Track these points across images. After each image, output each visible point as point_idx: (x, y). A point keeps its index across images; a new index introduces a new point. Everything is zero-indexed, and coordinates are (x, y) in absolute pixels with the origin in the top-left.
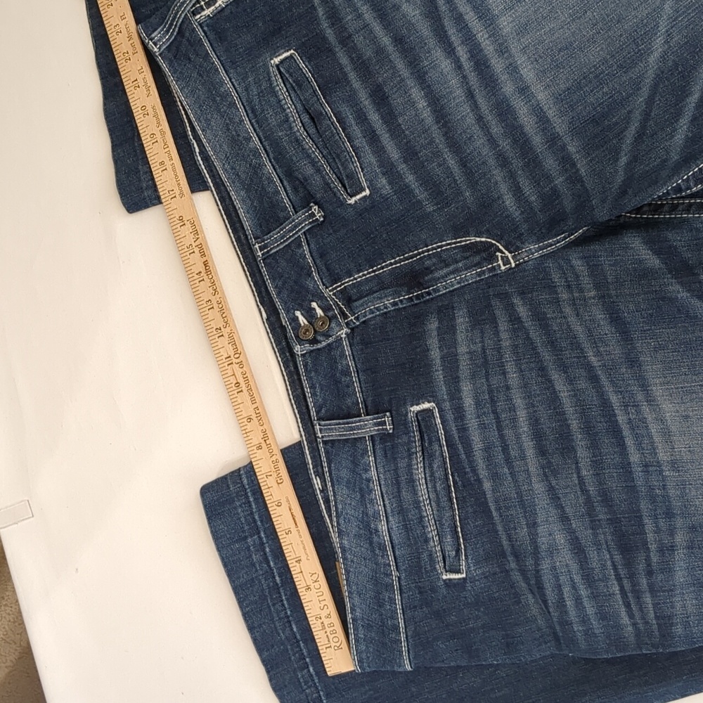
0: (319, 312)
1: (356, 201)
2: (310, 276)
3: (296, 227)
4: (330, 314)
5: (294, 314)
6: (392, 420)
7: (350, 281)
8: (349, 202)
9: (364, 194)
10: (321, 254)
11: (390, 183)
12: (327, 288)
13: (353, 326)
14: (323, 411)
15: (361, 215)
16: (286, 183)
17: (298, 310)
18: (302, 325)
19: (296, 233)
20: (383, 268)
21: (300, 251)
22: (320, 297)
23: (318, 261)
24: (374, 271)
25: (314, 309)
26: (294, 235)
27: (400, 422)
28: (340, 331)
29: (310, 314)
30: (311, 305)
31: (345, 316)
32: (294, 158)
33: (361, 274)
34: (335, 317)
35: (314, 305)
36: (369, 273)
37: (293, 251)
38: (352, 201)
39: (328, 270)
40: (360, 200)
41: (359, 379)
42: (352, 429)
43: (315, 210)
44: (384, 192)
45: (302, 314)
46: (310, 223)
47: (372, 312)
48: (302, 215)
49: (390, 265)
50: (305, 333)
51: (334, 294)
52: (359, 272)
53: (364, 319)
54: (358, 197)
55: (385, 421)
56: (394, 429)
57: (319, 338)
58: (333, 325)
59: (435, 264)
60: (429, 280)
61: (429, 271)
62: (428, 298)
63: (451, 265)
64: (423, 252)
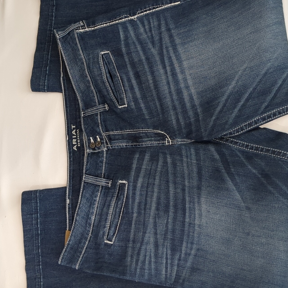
0: (99, 140)
1: (121, 108)
2: (98, 127)
3: (98, 109)
4: (102, 141)
5: (90, 138)
6: (112, 183)
7: (112, 133)
8: (119, 107)
9: (125, 106)
10: (104, 121)
11: (135, 105)
12: (103, 132)
13: (109, 148)
14: (88, 172)
15: (122, 113)
17: (91, 137)
18: (92, 142)
19: (97, 111)
20: (125, 132)
21: (97, 118)
22: (100, 135)
23: (102, 123)
24: (122, 132)
25: (97, 138)
27: (114, 185)
28: (104, 148)
29: (95, 139)
30: (96, 136)
31: (107, 144)
33: (117, 132)
34: (103, 143)
35: (98, 137)
36: (120, 132)
37: (94, 117)
38: (120, 107)
39: (105, 126)
40: (123, 107)
42: (97, 181)
43: (106, 106)
44: (132, 107)
45: (93, 139)
46: (103, 110)
48: (101, 106)
49: (127, 132)
50: (92, 146)
51: (105, 135)
52: (116, 131)
53: (114, 148)
54: (123, 106)
55: (109, 182)
56: (111, 186)
57: (96, 149)
58: (102, 146)
59: (144, 136)
60: (141, 141)
61: (141, 137)
62: (138, 146)
63: (149, 138)
64: (141, 131)
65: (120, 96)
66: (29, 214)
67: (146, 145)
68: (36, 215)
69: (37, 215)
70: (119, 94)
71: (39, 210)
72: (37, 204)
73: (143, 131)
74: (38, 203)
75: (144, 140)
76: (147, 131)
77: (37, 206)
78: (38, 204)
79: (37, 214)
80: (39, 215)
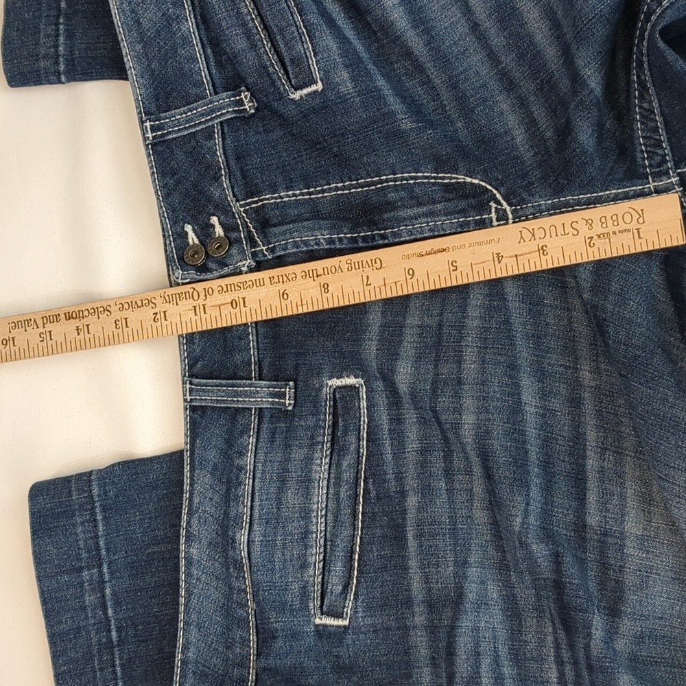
0: (219, 231)
1: (301, 97)
2: (217, 181)
3: (213, 111)
4: (234, 235)
5: (183, 228)
6: (295, 393)
7: (272, 198)
8: (292, 96)
9: (314, 88)
10: (238, 156)
11: (353, 79)
12: (237, 201)
13: (262, 258)
14: (199, 366)
15: (305, 116)
16: (209, 51)
17: (189, 224)
18: (191, 243)
19: (212, 119)
20: (323, 191)
21: (209, 144)
22: (224, 210)
23: (232, 163)
24: (310, 194)
25: (213, 226)
26: (207, 121)
27: (307, 398)
28: (241, 261)
29: (205, 231)
30: (210, 219)
31: (253, 243)
32: (224, 24)
33: (290, 193)
34: (239, 241)
35: (214, 220)
36: (302, 194)
37: (198, 142)
38: (296, 95)
39: (244, 177)
40: (309, 94)
41: (257, 331)
42: (237, 394)
43: (246, 97)
44: (342, 89)
45: (194, 230)
46: (235, 111)
47: (296, 245)
48: (225, 98)
49: (333, 190)
50: (193, 256)
51: (245, 211)
52: (288, 189)
53: (283, 253)
54: (306, 91)
55: (285, 392)
56: (295, 406)
57: (210, 265)
58: (234, 251)
59: (402, 199)
60: (389, 220)
61: (391, 206)
62: (381, 242)
63: (425, 205)
64: (387, 181)
65: (290, 49)
66: (67, 572)
67: (412, 234)
68: (95, 570)
69: (101, 573)
70: (286, 44)
71: (103, 552)
72: (96, 526)
73: (395, 180)
74: (100, 525)
75: (402, 213)
76: (412, 178)
77: (96, 537)
78: (101, 528)
79: (100, 566)
80: (105, 571)
